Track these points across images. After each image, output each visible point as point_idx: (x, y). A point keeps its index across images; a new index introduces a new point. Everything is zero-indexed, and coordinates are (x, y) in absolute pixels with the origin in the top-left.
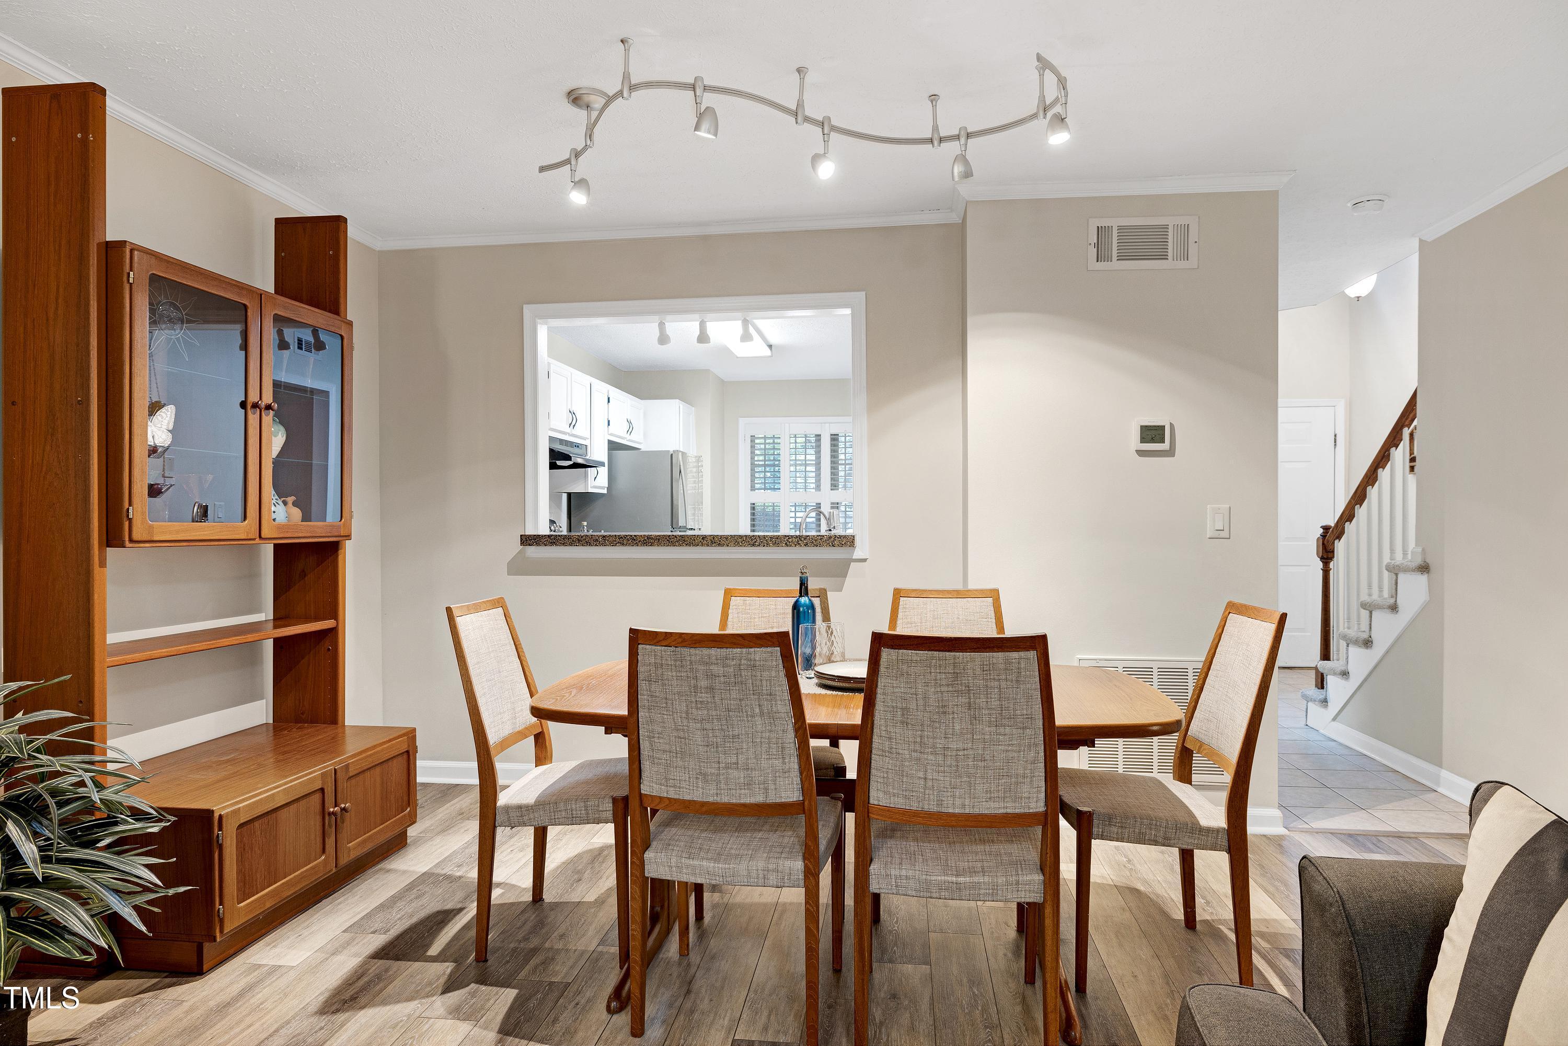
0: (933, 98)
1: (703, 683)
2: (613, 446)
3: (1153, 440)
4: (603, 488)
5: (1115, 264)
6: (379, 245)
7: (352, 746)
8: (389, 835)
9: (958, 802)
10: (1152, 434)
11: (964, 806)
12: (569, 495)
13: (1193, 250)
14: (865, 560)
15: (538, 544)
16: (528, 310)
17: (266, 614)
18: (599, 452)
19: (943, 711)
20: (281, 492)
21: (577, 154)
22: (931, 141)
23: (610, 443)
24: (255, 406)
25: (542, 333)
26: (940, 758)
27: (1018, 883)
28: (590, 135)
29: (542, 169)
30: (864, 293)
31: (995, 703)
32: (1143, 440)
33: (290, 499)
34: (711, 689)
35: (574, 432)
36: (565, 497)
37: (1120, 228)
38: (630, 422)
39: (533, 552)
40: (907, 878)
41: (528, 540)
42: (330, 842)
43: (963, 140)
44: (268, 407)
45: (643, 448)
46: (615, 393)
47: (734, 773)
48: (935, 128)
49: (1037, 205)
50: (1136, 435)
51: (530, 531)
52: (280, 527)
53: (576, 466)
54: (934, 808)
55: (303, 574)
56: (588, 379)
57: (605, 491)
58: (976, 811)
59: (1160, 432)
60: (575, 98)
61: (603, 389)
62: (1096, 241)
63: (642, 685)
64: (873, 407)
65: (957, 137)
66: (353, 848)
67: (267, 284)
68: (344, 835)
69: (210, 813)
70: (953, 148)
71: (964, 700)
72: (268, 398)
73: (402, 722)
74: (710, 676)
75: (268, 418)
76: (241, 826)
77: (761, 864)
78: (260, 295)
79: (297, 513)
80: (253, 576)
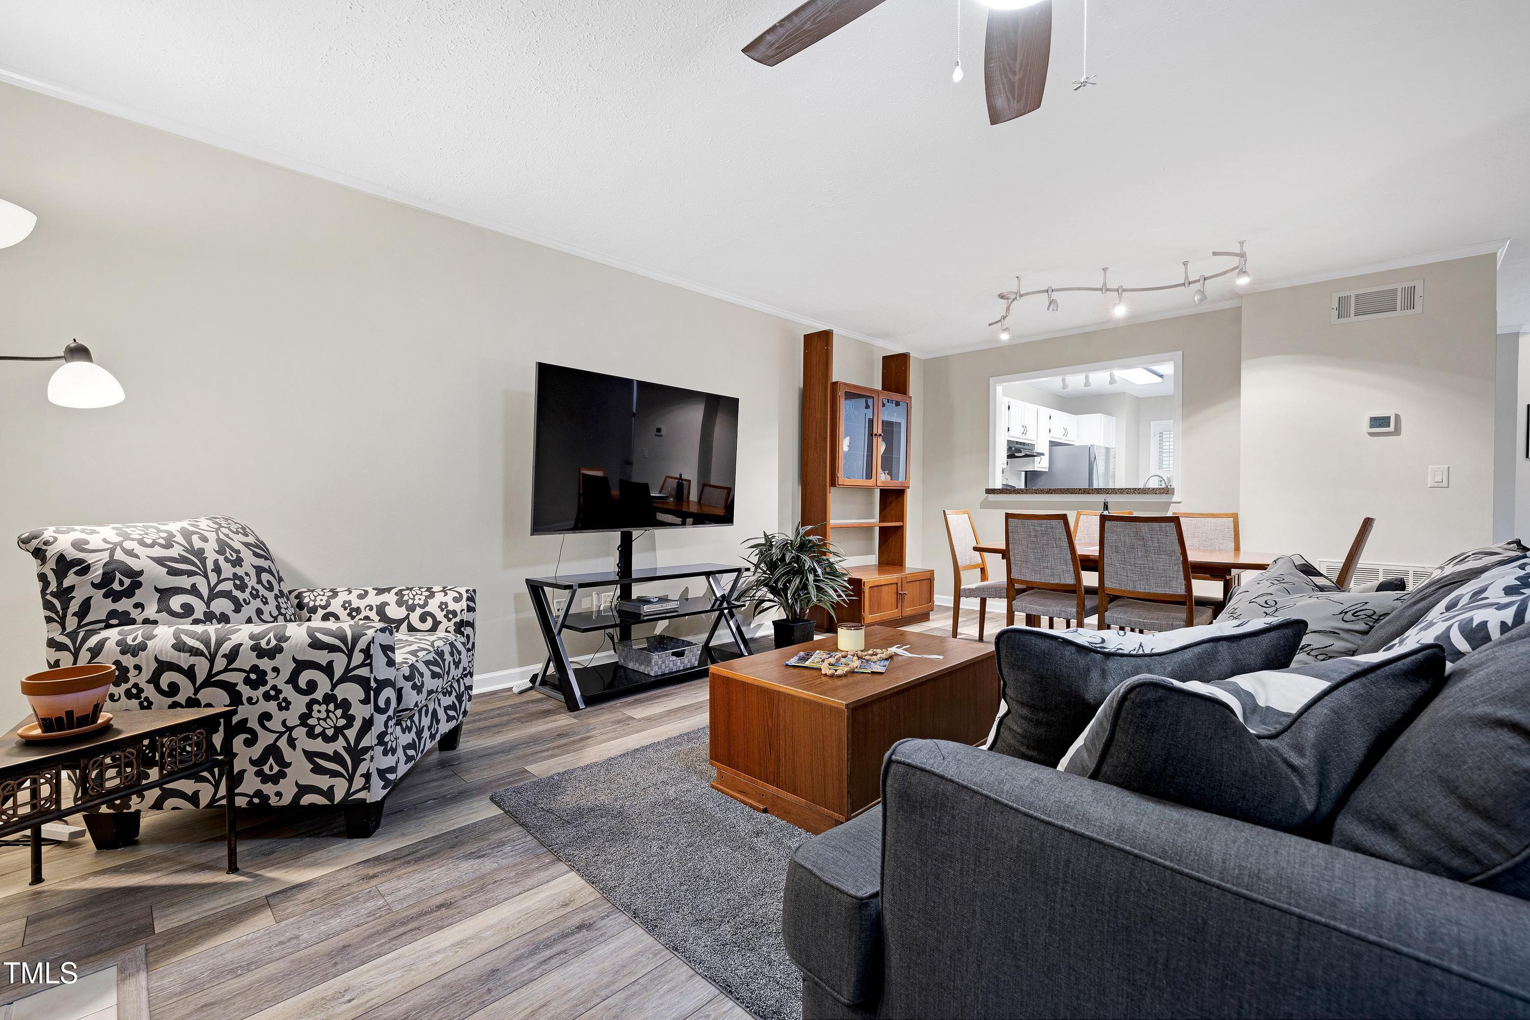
0: (1185, 264)
1: (1033, 534)
2: (1053, 444)
3: (1380, 426)
4: (1046, 468)
5: (1353, 318)
6: (924, 357)
7: (907, 572)
8: (922, 611)
9: (1143, 587)
10: (1379, 422)
11: (1145, 589)
12: (1026, 472)
13: (1418, 302)
14: (1180, 503)
15: (994, 493)
16: (992, 380)
17: (876, 519)
18: (1042, 447)
19: (1133, 547)
20: (883, 469)
21: (1004, 318)
22: (1184, 284)
23: (1051, 442)
24: (876, 435)
25: (999, 389)
26: (1133, 567)
27: (1172, 625)
28: (1008, 309)
29: (990, 325)
30: (1181, 352)
31: (1156, 545)
32: (1372, 426)
33: (886, 472)
34: (1036, 536)
35: (1025, 437)
36: (1023, 473)
37: (1357, 296)
38: (1065, 430)
39: (992, 497)
40: (1121, 618)
41: (989, 491)
42: (900, 605)
43: (1201, 282)
44: (880, 435)
45: (1076, 444)
46: (1056, 413)
47: (1047, 570)
48: (1187, 277)
49: (1294, 289)
50: (1367, 423)
51: (991, 487)
52: (883, 482)
53: (1026, 456)
54: (1132, 589)
55: (891, 503)
56: (1035, 407)
57: (1047, 470)
58: (1151, 591)
59: (1387, 421)
60: (1002, 297)
61: (1045, 411)
62: (1337, 306)
63: (1010, 535)
64: (1185, 416)
65: (1199, 281)
66: (908, 611)
67: (878, 386)
68: (905, 604)
69: (861, 580)
70: (1197, 286)
71: (1141, 543)
72: (880, 432)
73: (929, 567)
74: (1036, 531)
75: (880, 439)
76: (870, 587)
77: (1058, 609)
78: (878, 392)
79: (889, 477)
80: (871, 504)
